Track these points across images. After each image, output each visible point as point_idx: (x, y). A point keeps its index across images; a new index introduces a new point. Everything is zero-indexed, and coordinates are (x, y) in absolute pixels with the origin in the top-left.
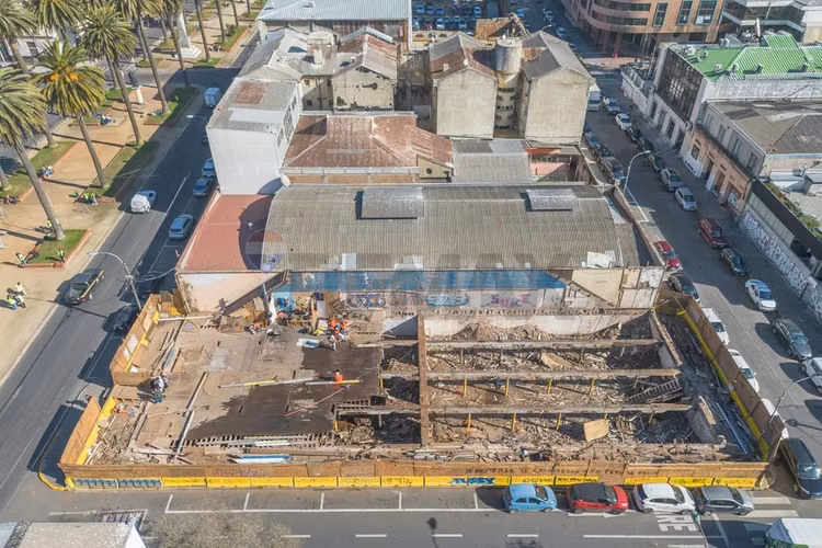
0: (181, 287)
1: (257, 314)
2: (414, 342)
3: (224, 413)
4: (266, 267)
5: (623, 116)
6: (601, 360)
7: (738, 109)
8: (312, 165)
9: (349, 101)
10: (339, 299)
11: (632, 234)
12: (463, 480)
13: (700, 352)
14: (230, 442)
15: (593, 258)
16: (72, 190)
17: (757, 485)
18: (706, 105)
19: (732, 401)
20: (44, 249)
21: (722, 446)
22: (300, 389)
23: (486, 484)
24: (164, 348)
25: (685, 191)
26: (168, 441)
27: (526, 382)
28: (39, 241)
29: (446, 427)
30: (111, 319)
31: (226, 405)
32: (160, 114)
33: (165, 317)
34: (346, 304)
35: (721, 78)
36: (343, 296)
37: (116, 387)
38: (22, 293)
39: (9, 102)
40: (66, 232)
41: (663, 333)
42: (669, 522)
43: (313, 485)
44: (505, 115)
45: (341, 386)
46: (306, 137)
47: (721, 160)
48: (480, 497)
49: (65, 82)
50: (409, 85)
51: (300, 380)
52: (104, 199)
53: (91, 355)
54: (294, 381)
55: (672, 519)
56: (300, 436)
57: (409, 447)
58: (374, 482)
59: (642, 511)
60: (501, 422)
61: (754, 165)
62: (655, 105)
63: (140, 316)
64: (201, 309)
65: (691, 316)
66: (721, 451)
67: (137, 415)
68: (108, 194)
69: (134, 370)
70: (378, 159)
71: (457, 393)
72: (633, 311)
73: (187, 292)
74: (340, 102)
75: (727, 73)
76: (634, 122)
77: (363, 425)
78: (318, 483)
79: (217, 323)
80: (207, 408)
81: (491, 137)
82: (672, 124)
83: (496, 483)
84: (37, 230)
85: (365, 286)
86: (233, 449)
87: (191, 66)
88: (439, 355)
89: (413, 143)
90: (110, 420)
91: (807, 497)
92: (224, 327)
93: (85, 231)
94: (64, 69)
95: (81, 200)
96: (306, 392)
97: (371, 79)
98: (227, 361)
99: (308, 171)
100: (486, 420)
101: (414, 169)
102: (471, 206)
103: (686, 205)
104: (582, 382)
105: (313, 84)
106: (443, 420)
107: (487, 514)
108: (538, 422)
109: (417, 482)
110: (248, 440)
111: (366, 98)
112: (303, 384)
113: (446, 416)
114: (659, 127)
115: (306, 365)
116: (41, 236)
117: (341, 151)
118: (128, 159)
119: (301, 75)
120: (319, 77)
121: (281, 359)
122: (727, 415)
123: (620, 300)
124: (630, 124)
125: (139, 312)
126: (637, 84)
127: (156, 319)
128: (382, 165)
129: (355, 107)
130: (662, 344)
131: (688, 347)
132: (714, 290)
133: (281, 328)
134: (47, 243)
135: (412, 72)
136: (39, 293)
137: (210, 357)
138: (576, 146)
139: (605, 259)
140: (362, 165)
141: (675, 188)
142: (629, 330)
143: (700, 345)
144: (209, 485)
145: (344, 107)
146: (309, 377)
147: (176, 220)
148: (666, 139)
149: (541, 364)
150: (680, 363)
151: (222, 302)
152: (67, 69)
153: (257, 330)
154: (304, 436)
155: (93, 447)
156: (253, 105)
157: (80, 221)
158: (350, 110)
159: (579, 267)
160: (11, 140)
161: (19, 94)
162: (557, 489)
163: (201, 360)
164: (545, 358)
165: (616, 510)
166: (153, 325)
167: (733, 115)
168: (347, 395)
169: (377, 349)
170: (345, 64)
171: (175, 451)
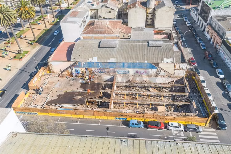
0: (49, 65)
1: (70, 73)
2: (112, 83)
3: (57, 98)
4: (72, 60)
5: (189, 22)
6: (168, 91)
7: (221, 18)
8: (89, 34)
9: (103, 17)
10: (92, 70)
11: (180, 54)
12: (118, 118)
13: (196, 89)
14: (57, 105)
15: (166, 60)
16: (27, 41)
17: (206, 125)
18: (211, 18)
19: (203, 102)
20: (17, 56)
21: (197, 114)
22: (78, 93)
23: (125, 120)
24: (44, 82)
25: (203, 44)
26: (41, 104)
27: (144, 95)
28: (17, 54)
29: (118, 106)
30: (31, 74)
31: (57, 96)
32: (53, 22)
33: (46, 73)
34: (94, 72)
35: (217, 9)
36: (93, 69)
37: (30, 90)
38: (10, 66)
39: (8, 14)
40: (23, 51)
41: (186, 83)
42: (176, 133)
43: (77, 117)
44: (149, 21)
45: (89, 93)
46: (89, 26)
47: (215, 34)
48: (122, 123)
49: (24, 10)
50: (123, 13)
51: (78, 91)
52: (35, 43)
53: (25, 82)
54: (77, 91)
55: (177, 132)
56: (76, 105)
57: (105, 109)
58: (93, 117)
59: (168, 130)
60: (134, 106)
61: (223, 35)
62: (199, 19)
63: (38, 72)
64: (55, 72)
65: (196, 78)
66: (196, 115)
67: (34, 97)
68: (36, 42)
69: (35, 86)
70: (108, 32)
71: (124, 97)
72: (179, 77)
73: (51, 67)
74: (100, 17)
75: (219, 8)
76: (191, 24)
77: (95, 104)
78: (78, 117)
79: (59, 75)
80: (52, 97)
81: (145, 27)
82: (203, 24)
83: (127, 120)
84: (17, 51)
85: (99, 67)
86: (58, 107)
87: (64, 9)
88: (120, 87)
89: (119, 28)
90: (27, 98)
91: (220, 129)
92: (61, 76)
93: (29, 51)
94: (24, 7)
95: (29, 44)
96: (79, 94)
97: (109, 10)
98: (60, 85)
99: (88, 35)
100: (130, 105)
101: (118, 35)
102: (132, 45)
103: (202, 48)
104: (161, 96)
105: (93, 12)
106: (118, 104)
107: (123, 128)
108: (145, 106)
109: (105, 118)
110: (62, 105)
111: (108, 16)
112: (79, 92)
113: (119, 103)
114: (199, 25)
115: (81, 87)
116: (17, 52)
117: (98, 30)
118: (43, 33)
119: (90, 9)
120: (95, 10)
121: (74, 85)
122: (201, 106)
123: (174, 73)
124: (190, 24)
125: (38, 71)
126: (194, 13)
127: (43, 74)
128: (109, 34)
129: (104, 18)
130: (185, 86)
131: (193, 87)
132: (206, 72)
133: (76, 77)
134: (19, 54)
135: (124, 9)
136: (14, 67)
137: (56, 84)
138: (171, 30)
139: (169, 60)
140: (103, 34)
141: (200, 43)
142: (177, 82)
143: (197, 87)
144: (50, 115)
145: (101, 18)
146: (81, 90)
147: (52, 49)
148: (200, 29)
149: (149, 91)
150: (189, 91)
151: (61, 70)
152: (25, 7)
153: (69, 78)
154: (77, 105)
155: (22, 104)
156: (75, 17)
157: (28, 49)
158: (103, 19)
159: (161, 63)
160: (8, 25)
161: (11, 12)
162: (144, 123)
163: (53, 85)
164: (150, 89)
165: (160, 129)
166: (42, 75)
167: (219, 20)
168: (90, 95)
169: (101, 84)
170: (102, 6)
171: (42, 106)
